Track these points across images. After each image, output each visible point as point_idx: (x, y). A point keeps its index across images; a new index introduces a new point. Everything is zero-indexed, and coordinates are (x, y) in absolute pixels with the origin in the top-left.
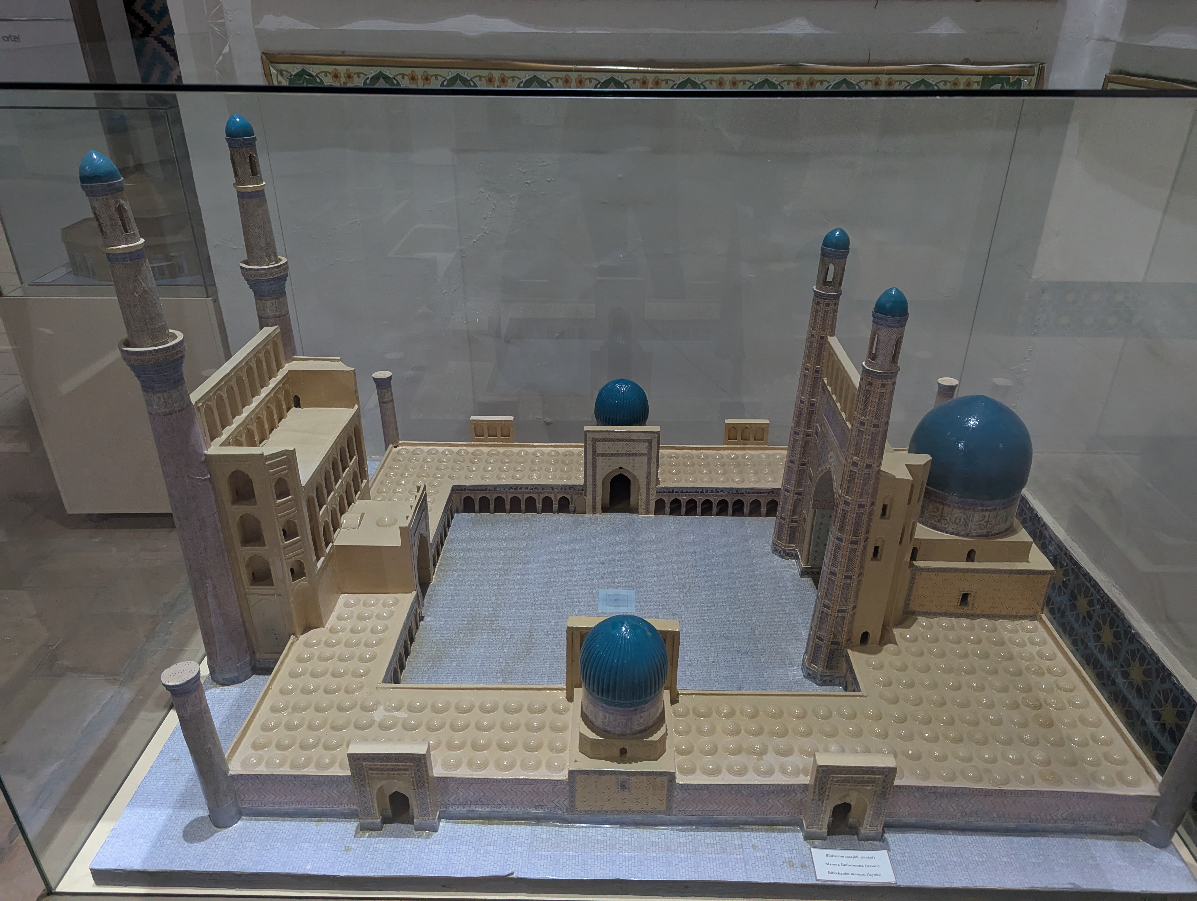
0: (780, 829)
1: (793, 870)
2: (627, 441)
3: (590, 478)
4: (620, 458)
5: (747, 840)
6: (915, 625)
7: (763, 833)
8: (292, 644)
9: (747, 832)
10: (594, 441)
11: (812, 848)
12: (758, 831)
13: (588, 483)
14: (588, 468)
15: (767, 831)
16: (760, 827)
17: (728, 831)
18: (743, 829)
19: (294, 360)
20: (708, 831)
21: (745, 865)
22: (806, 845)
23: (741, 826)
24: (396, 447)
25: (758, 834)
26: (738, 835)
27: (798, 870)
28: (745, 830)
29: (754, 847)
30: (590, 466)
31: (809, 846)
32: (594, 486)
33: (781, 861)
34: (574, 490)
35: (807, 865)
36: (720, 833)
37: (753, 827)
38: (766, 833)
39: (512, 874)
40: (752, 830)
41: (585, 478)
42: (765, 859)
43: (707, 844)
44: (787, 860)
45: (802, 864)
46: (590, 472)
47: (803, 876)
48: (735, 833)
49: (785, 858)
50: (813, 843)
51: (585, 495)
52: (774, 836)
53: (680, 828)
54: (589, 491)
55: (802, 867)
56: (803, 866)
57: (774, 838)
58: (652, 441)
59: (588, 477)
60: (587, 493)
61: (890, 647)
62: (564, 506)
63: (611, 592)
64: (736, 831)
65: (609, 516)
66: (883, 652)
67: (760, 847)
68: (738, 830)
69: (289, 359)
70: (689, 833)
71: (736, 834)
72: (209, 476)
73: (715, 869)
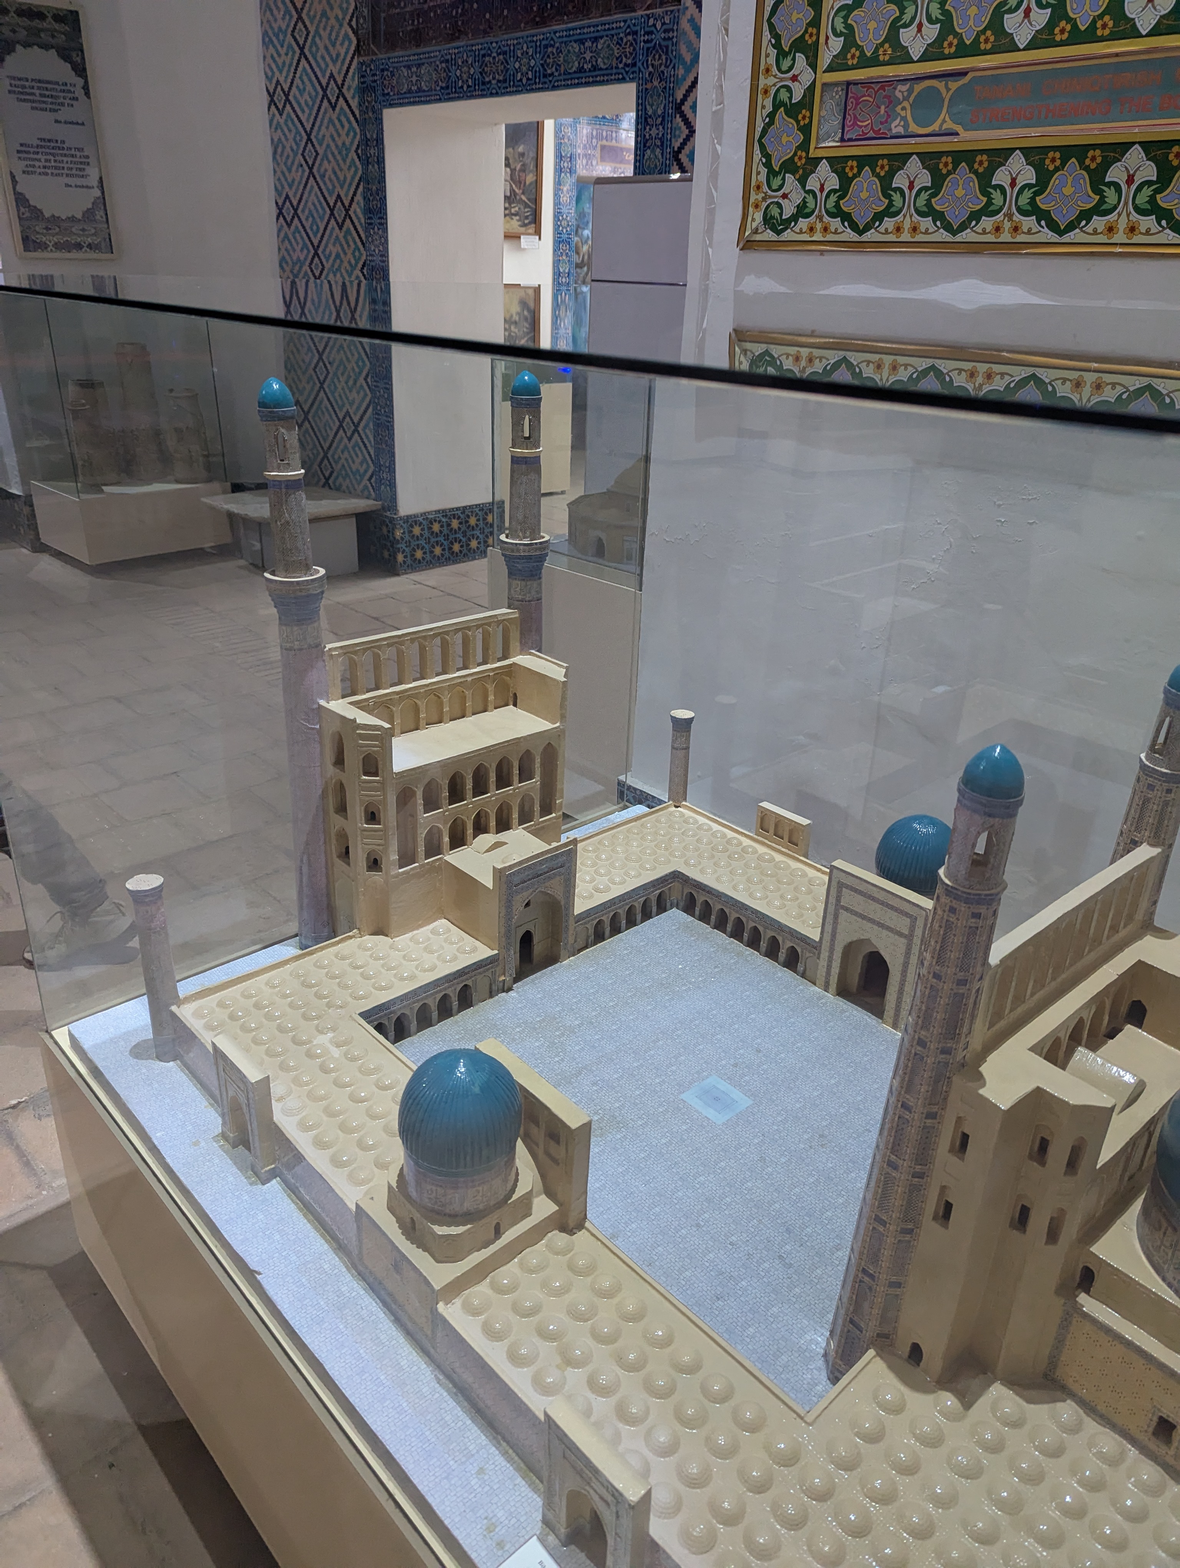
0: (534, 1483)
1: (485, 1536)
2: (883, 903)
3: (827, 937)
4: (870, 925)
5: (485, 1456)
6: (1045, 1407)
7: (511, 1468)
8: (351, 937)
9: (497, 1448)
10: (841, 885)
11: (535, 1537)
12: (509, 1460)
13: (824, 942)
14: (827, 920)
15: (518, 1469)
16: (516, 1458)
17: (479, 1428)
18: (499, 1443)
19: (531, 654)
20: (462, 1408)
21: (446, 1478)
22: (538, 1527)
23: (499, 1437)
24: (677, 807)
25: (504, 1463)
26: (484, 1443)
27: (489, 1542)
28: (498, 1446)
29: (481, 1471)
30: (830, 919)
31: (538, 1533)
32: (832, 950)
33: (486, 1514)
34: (806, 943)
35: (506, 1548)
36: (469, 1422)
37: (510, 1451)
38: (513, 1471)
39: (259, 1274)
40: (504, 1454)
41: (822, 933)
42: (473, 1495)
43: (443, 1419)
44: (494, 1520)
45: (502, 1541)
46: (829, 928)
47: (483, 1554)
48: (484, 1437)
49: (495, 1516)
50: (547, 1535)
51: (819, 958)
52: (517, 1482)
53: (441, 1377)
54: (825, 954)
55: (498, 1544)
56: (500, 1545)
57: (515, 1485)
58: (916, 919)
59: (825, 935)
60: (822, 956)
61: (949, 1400)
62: (792, 962)
63: (724, 1086)
64: (487, 1437)
65: (841, 1003)
66: (929, 1398)
67: (486, 1477)
68: (491, 1438)
69: (524, 651)
70: (442, 1391)
71: (483, 1440)
72: (318, 727)
73: (413, 1449)
